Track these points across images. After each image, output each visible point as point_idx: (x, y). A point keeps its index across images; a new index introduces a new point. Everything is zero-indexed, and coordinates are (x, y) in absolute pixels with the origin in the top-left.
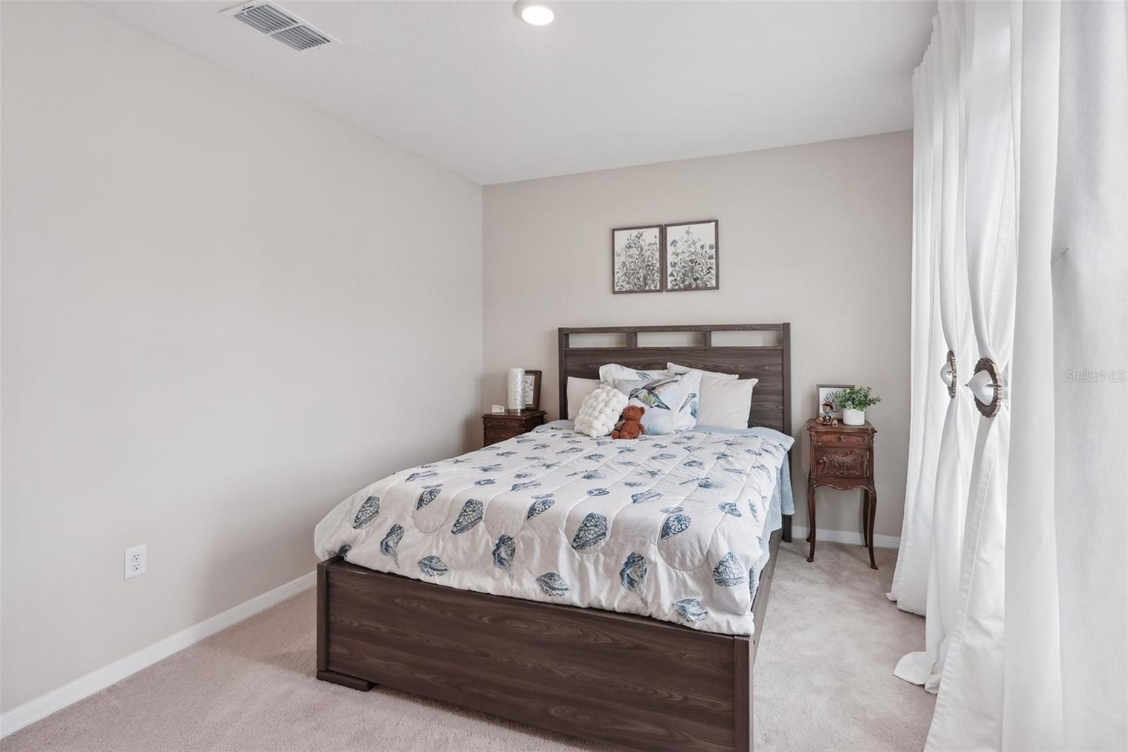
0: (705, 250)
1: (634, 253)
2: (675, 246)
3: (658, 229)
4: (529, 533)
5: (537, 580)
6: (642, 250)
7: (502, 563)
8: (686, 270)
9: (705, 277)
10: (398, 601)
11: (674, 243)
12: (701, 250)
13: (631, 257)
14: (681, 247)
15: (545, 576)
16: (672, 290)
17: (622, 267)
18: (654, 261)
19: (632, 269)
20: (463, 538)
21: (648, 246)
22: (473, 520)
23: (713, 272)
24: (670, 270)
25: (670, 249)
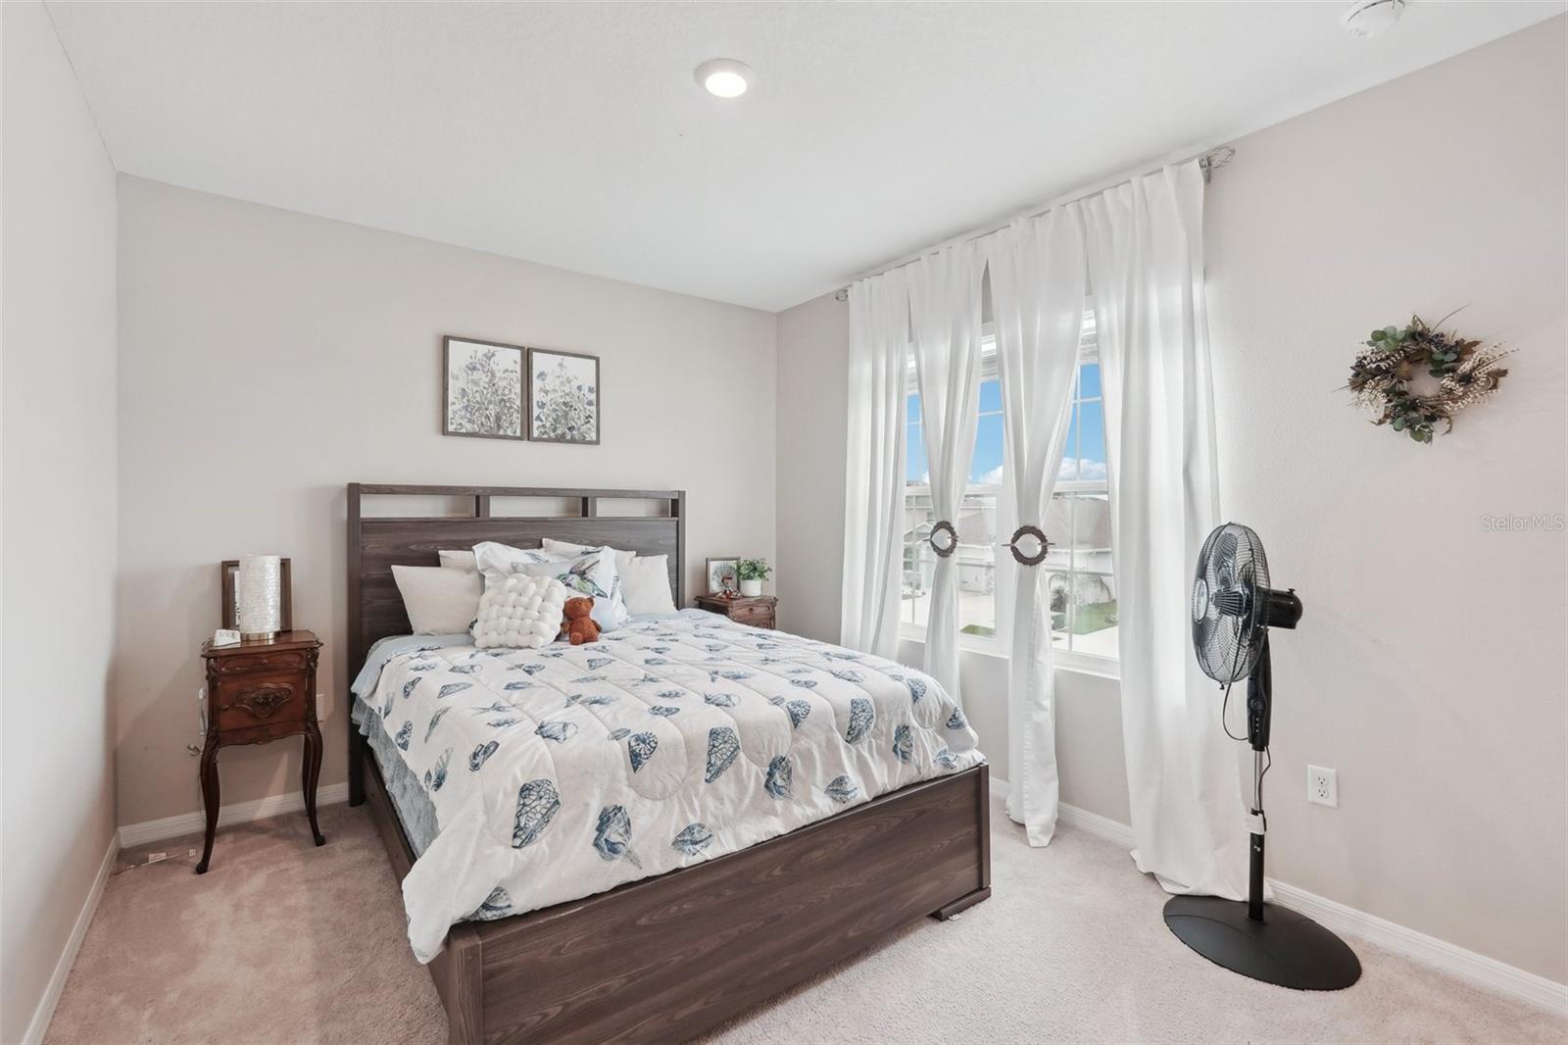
0: (582, 392)
1: (480, 379)
2: (543, 380)
3: (518, 352)
4: (803, 743)
5: (826, 792)
6: (493, 376)
7: (780, 793)
8: (557, 415)
9: (583, 428)
10: (643, 921)
11: (542, 375)
12: (577, 391)
13: (476, 383)
14: (551, 383)
15: (833, 784)
16: (539, 440)
17: (460, 397)
18: (513, 396)
19: (477, 402)
20: (725, 784)
21: (504, 372)
22: (729, 753)
23: (593, 422)
24: (536, 411)
25: (537, 384)
